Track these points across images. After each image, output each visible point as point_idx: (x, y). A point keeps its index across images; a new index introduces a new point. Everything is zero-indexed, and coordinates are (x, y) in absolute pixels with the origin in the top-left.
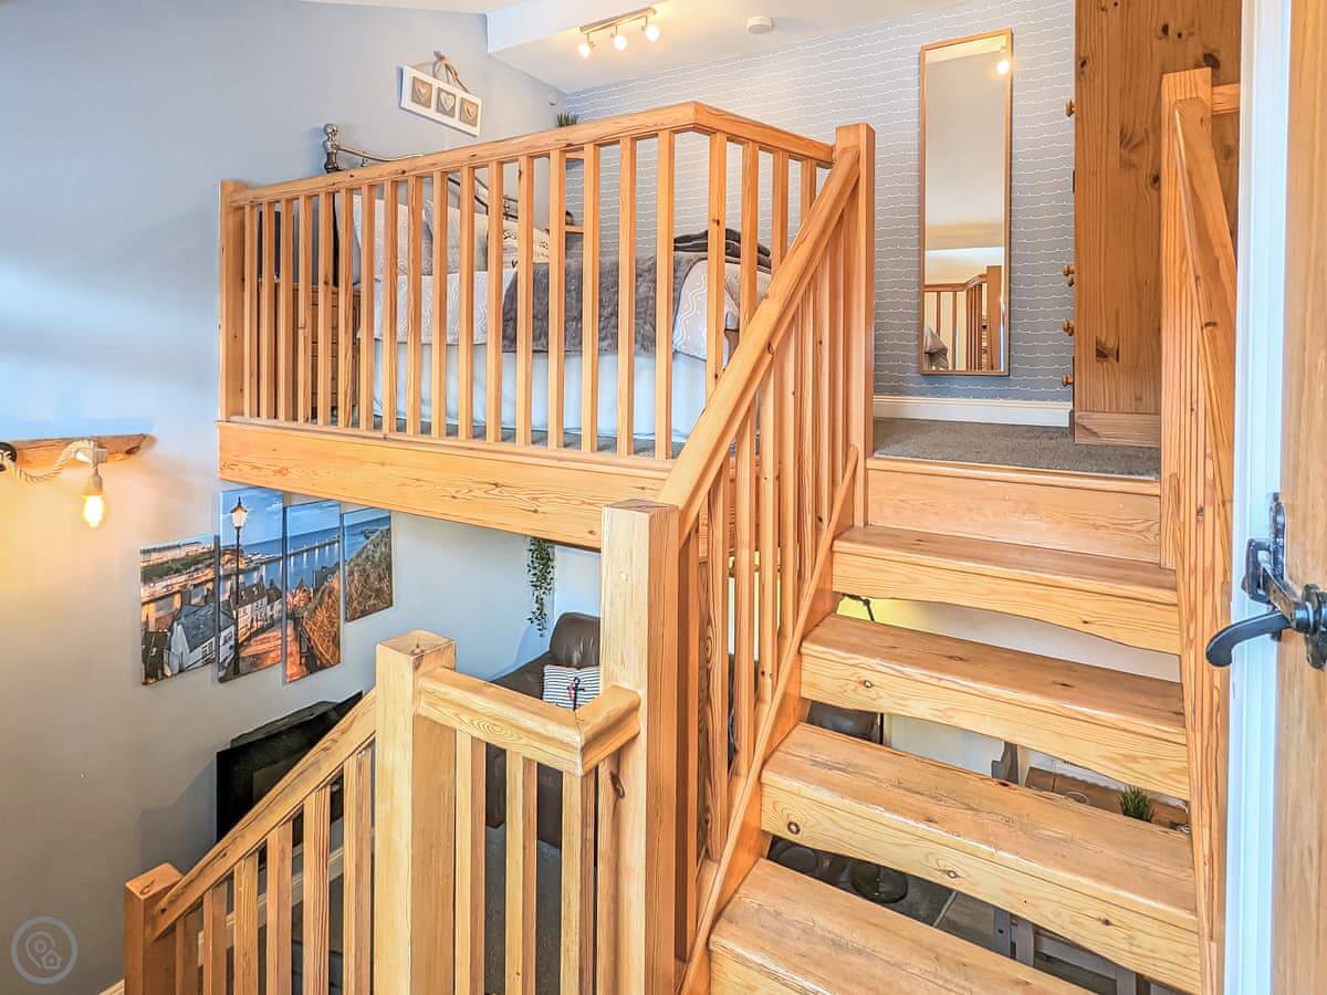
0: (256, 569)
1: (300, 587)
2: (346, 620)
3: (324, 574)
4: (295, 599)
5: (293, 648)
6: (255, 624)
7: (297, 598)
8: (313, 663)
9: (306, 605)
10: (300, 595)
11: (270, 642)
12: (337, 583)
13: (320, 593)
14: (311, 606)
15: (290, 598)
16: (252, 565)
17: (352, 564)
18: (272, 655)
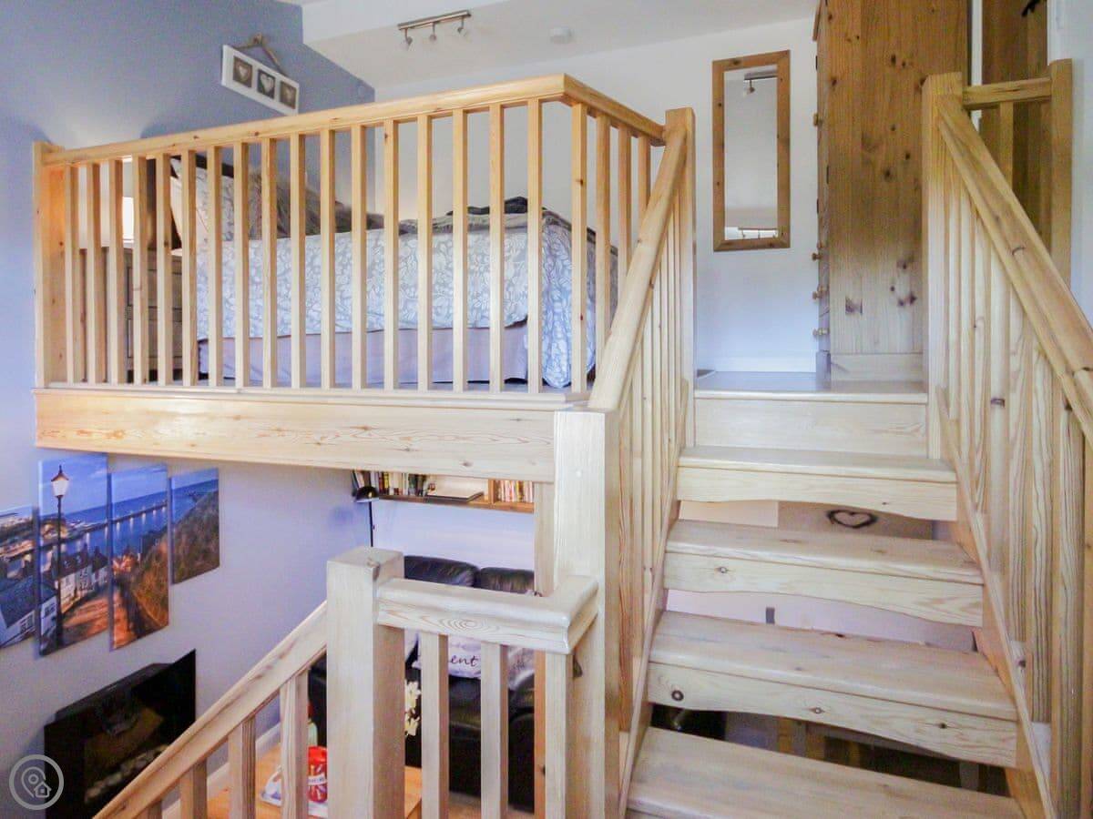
0: (80, 537)
1: (126, 553)
2: (174, 582)
3: (151, 538)
4: (122, 564)
5: (120, 614)
6: (79, 593)
7: (123, 564)
8: (141, 626)
9: (133, 570)
10: (127, 560)
11: (95, 611)
12: (164, 546)
13: (147, 557)
14: (138, 571)
15: (116, 564)
16: (75, 533)
17: (180, 526)
18: (98, 623)
